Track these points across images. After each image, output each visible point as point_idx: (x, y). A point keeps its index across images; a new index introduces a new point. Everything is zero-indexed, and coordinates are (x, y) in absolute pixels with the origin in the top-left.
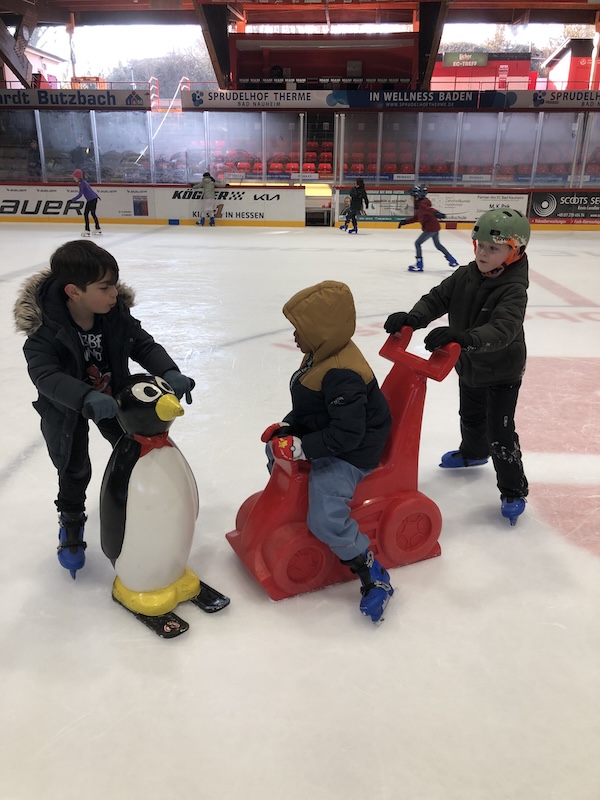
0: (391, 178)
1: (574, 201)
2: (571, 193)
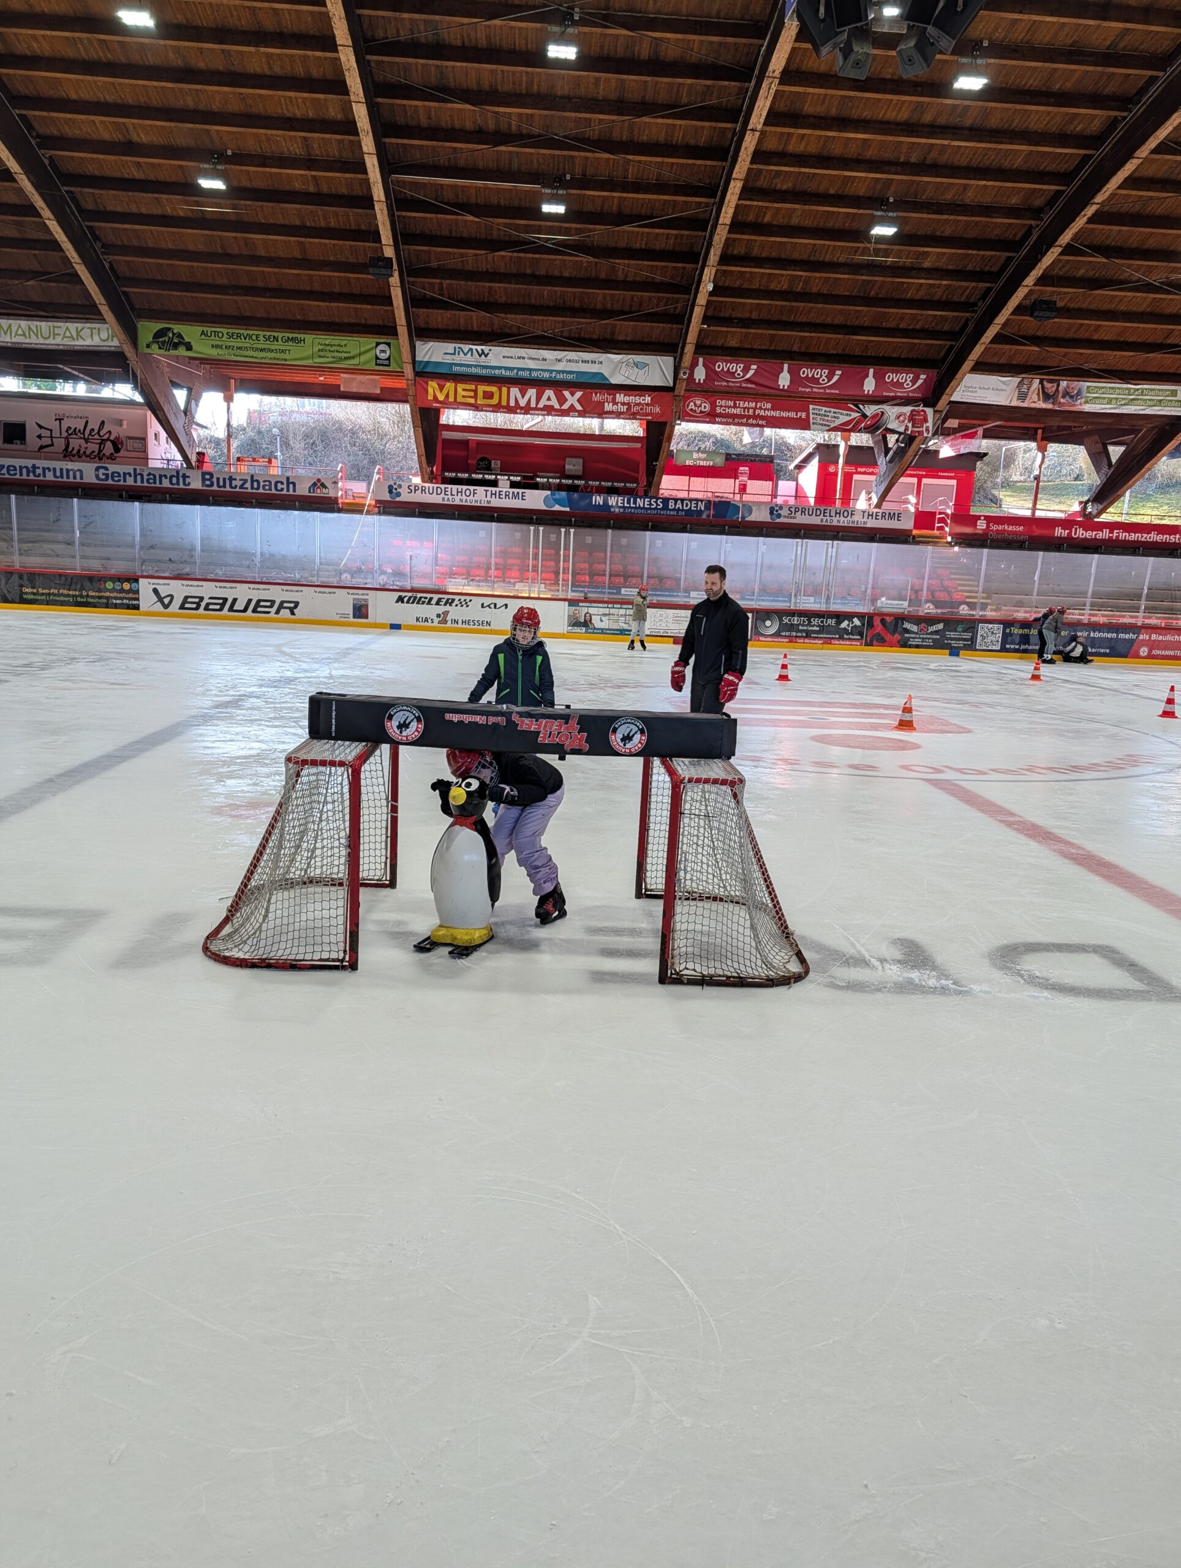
0: (619, 593)
1: (796, 620)
2: (792, 613)
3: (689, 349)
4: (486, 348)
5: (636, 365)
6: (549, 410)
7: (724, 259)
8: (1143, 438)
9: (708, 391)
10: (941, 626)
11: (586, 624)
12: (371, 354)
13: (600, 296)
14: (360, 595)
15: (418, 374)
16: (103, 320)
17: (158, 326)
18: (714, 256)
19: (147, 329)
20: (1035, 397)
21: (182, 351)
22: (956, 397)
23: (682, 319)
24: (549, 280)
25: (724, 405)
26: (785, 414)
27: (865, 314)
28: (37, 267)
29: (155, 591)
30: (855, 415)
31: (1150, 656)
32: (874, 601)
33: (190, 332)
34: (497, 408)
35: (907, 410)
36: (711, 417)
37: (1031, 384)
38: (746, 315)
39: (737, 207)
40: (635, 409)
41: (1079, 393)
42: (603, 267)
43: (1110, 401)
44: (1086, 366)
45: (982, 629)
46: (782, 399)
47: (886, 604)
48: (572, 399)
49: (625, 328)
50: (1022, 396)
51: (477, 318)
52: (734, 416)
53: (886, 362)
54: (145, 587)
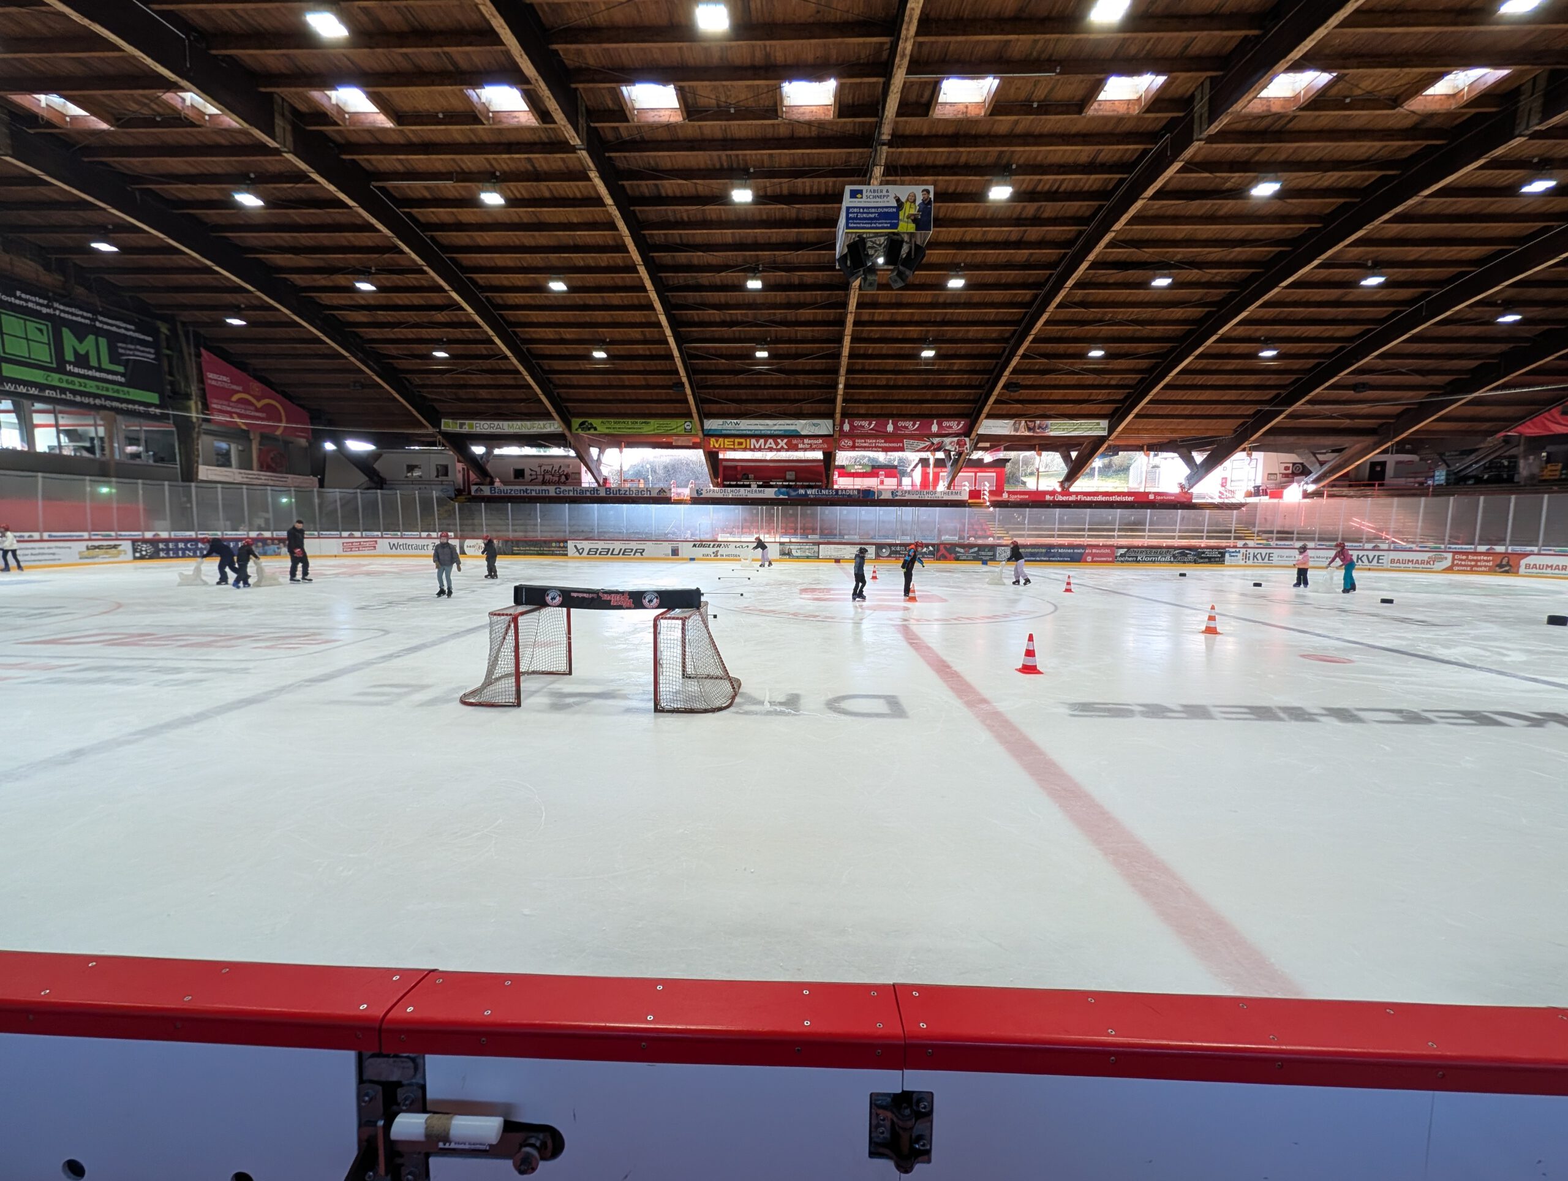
0: (809, 538)
1: (898, 549)
2: (896, 545)
3: (838, 416)
4: (738, 421)
5: (814, 425)
6: (771, 449)
7: (849, 371)
8: (1085, 448)
9: (851, 435)
10: (976, 549)
11: (789, 554)
12: (683, 427)
13: (792, 393)
14: (675, 544)
15: (705, 435)
16: (554, 419)
17: (581, 420)
18: (843, 370)
19: (576, 422)
20: (1023, 430)
21: (592, 431)
22: (979, 432)
23: (833, 401)
24: (766, 387)
25: (859, 442)
26: (891, 445)
27: (929, 394)
28: (524, 397)
29: (576, 546)
30: (927, 443)
31: (1093, 561)
32: (940, 535)
33: (596, 422)
34: (745, 449)
35: (955, 439)
36: (853, 448)
37: (1020, 424)
38: (867, 398)
39: (850, 347)
40: (814, 446)
41: (1047, 426)
42: (792, 379)
43: (1064, 430)
44: (1048, 413)
45: (999, 550)
46: (888, 437)
47: (946, 538)
48: (782, 443)
49: (807, 407)
50: (1016, 430)
51: (732, 407)
52: (865, 447)
53: (941, 416)
54: (570, 544)
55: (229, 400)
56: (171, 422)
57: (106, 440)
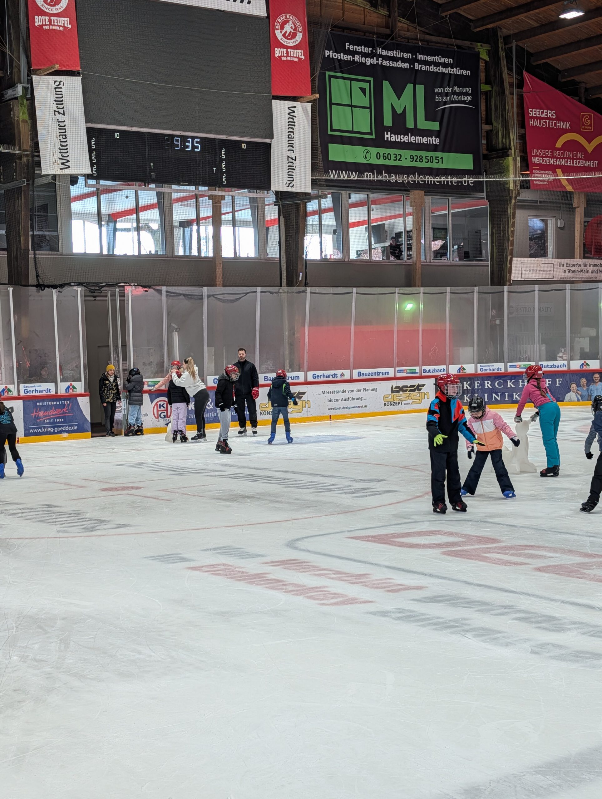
55: (553, 148)
56: (484, 195)
57: (414, 234)
